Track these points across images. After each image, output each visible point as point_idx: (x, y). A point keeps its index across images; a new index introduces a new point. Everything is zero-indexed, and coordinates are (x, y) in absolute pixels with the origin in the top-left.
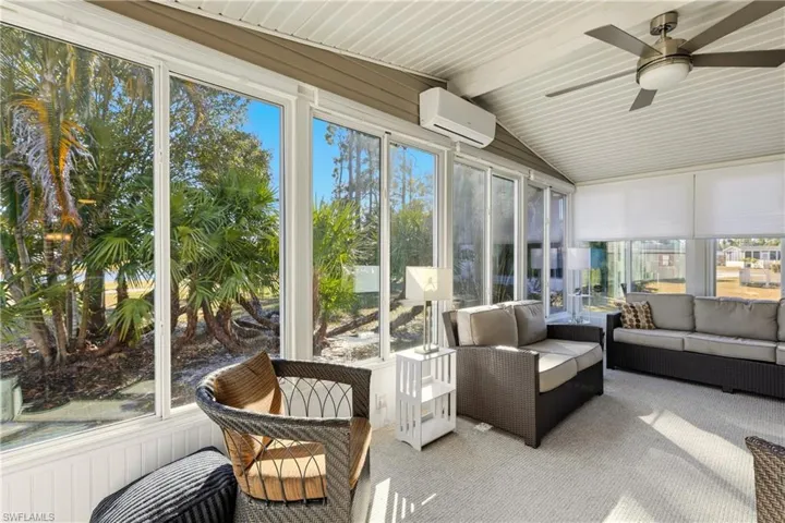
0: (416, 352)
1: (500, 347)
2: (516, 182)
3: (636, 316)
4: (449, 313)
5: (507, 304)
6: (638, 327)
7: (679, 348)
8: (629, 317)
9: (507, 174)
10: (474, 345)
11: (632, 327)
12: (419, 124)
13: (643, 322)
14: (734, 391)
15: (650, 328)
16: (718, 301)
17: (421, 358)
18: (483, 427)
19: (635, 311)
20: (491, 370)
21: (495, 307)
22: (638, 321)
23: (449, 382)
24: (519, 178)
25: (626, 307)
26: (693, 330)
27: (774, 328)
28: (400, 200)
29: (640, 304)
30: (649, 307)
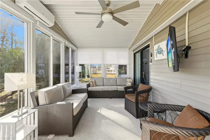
0: (13, 117)
1: (58, 103)
2: (61, 43)
3: (93, 84)
4: (34, 92)
5: (59, 85)
6: (93, 86)
7: (102, 90)
8: (91, 84)
9: (58, 40)
10: (47, 104)
11: (92, 86)
12: (15, 3)
13: (94, 85)
14: (111, 98)
15: (96, 86)
16: (108, 78)
17: (15, 120)
18: (51, 137)
19: (93, 82)
20: (55, 113)
21: (55, 87)
22: (93, 85)
23: (34, 124)
24: (62, 42)
25: (91, 81)
26: (104, 86)
27: (116, 83)
28: (10, 46)
29: (93, 80)
30: (95, 81)
